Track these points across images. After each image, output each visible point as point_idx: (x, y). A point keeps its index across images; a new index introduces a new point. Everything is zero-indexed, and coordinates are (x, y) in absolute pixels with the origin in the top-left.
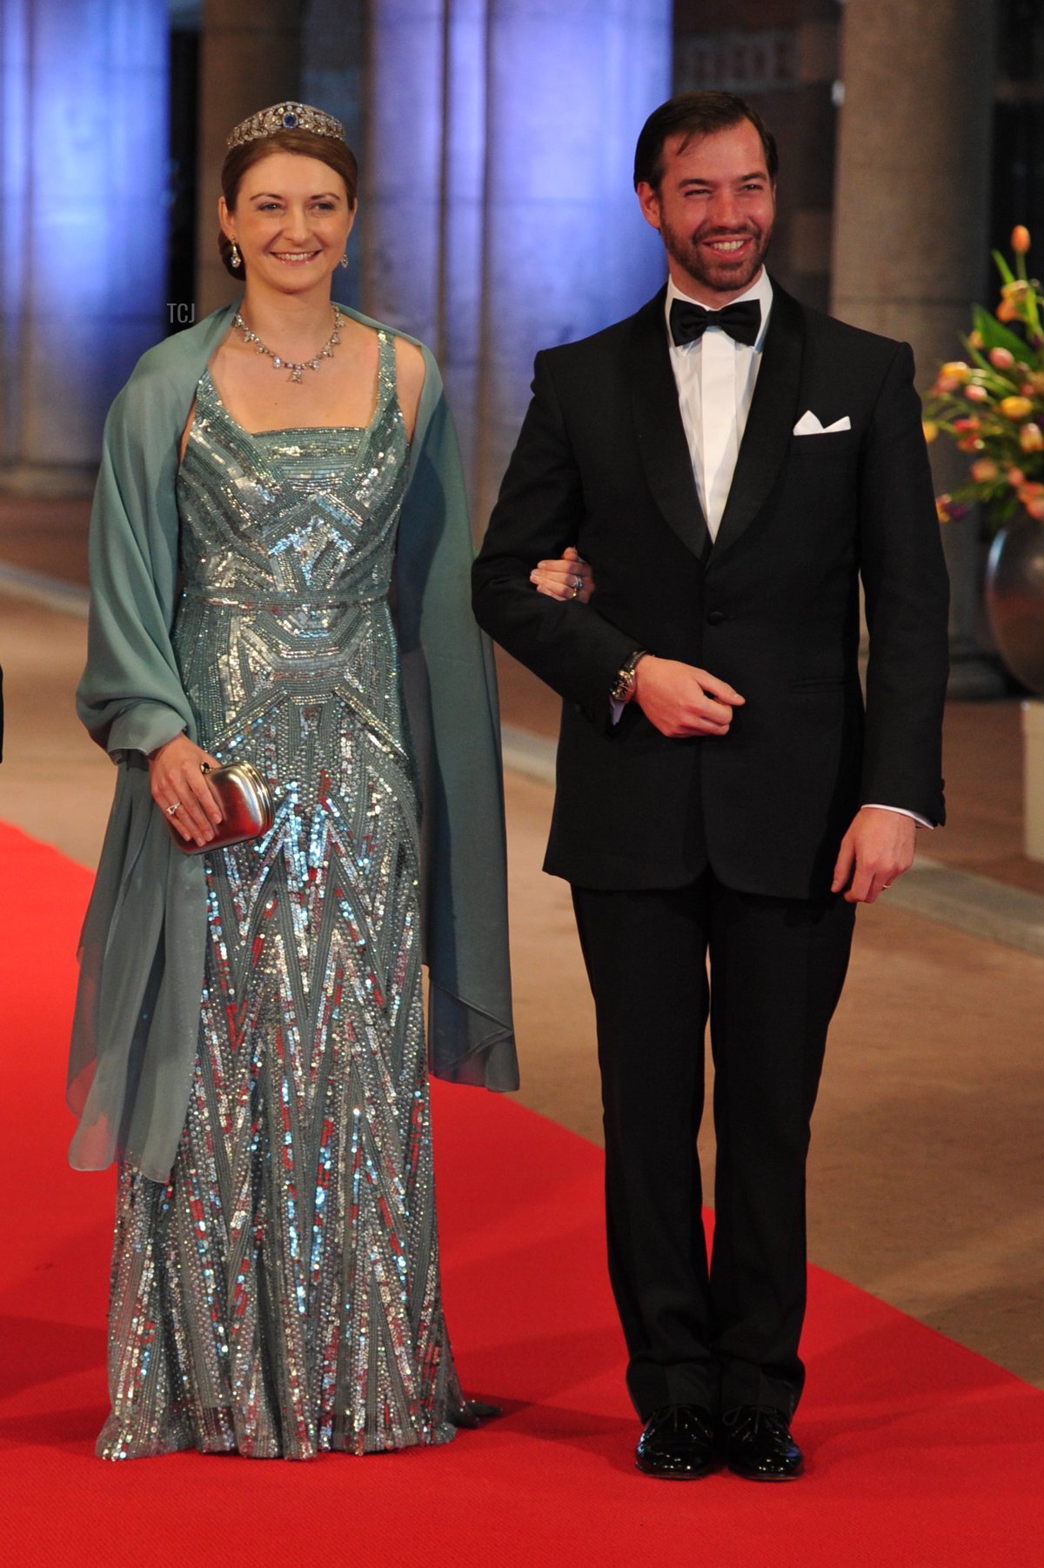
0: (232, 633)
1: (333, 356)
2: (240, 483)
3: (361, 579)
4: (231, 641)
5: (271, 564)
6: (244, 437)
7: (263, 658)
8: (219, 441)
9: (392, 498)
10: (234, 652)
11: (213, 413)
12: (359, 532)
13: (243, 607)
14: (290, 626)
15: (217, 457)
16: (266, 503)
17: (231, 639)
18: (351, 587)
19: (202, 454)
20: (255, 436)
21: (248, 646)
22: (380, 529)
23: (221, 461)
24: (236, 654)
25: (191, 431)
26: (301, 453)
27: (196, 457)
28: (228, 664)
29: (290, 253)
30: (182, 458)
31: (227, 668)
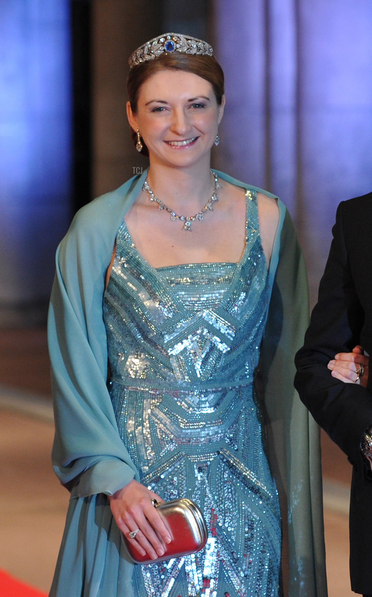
0: (144, 411)
1: (213, 210)
2: (147, 303)
3: (236, 371)
4: (144, 417)
5: (171, 362)
6: (151, 271)
7: (167, 428)
8: (133, 274)
9: (257, 313)
10: (147, 424)
11: (128, 253)
12: (234, 338)
13: (152, 392)
14: (186, 406)
15: (131, 285)
16: (166, 318)
17: (144, 415)
18: (229, 377)
19: (121, 283)
20: (159, 270)
21: (156, 420)
22: (249, 335)
23: (134, 288)
24: (148, 425)
25: (113, 266)
26: (191, 282)
27: (116, 284)
28: (142, 433)
29: (177, 141)
30: (107, 285)
31: (142, 436)
